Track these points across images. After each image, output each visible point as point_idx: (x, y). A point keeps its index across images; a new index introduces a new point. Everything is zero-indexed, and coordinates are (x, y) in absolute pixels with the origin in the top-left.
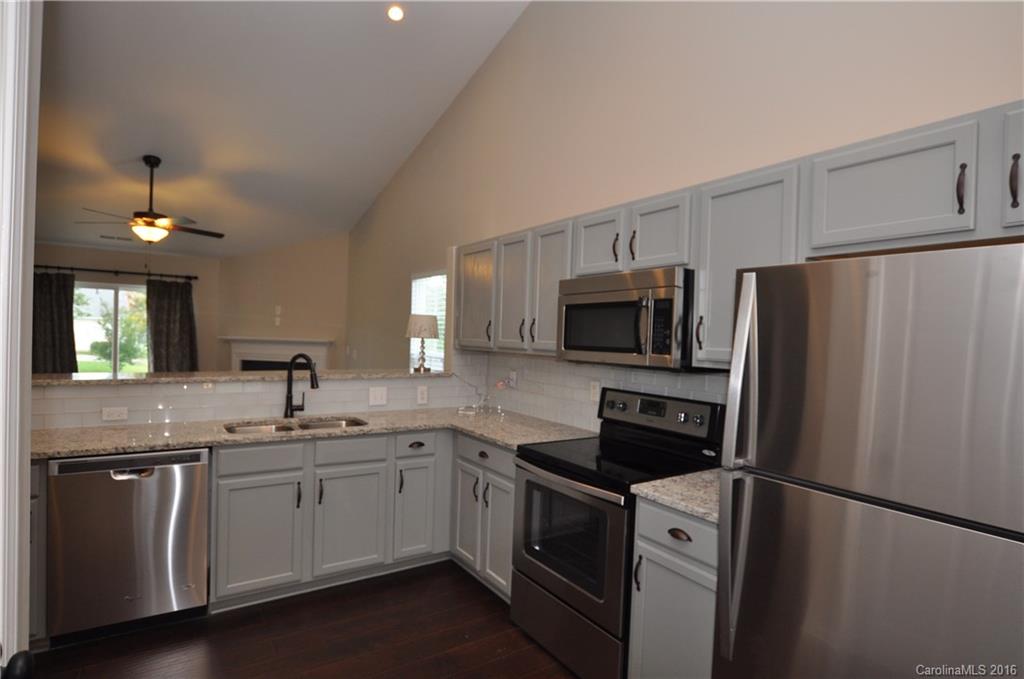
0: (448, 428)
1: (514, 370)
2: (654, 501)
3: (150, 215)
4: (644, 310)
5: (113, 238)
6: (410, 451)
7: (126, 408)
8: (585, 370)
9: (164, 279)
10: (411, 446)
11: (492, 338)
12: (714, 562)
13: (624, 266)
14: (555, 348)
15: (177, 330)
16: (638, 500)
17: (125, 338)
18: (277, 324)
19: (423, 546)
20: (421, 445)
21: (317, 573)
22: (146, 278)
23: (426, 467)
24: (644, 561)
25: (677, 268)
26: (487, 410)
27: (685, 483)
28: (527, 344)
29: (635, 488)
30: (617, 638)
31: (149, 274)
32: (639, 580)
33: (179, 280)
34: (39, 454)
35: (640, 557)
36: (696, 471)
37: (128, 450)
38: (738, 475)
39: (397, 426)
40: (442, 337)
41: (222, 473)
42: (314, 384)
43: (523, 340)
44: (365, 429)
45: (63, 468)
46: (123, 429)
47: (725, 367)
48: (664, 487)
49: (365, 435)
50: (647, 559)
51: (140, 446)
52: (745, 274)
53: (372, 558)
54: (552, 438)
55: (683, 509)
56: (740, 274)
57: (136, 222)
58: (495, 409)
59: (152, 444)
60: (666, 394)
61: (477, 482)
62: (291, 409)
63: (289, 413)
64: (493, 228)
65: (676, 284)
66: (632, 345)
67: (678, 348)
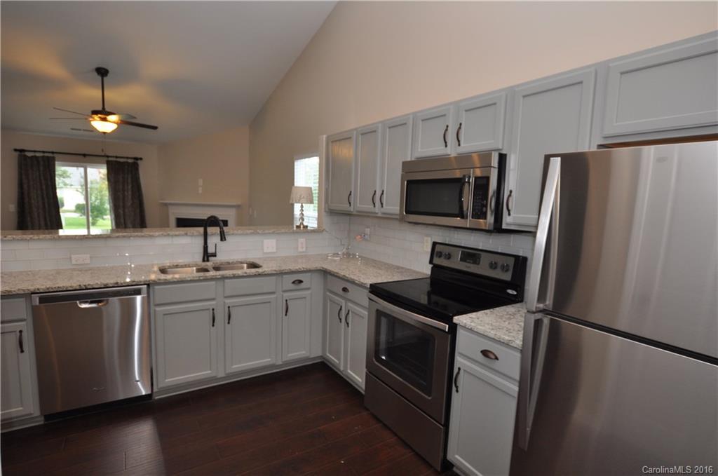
0: (320, 270)
1: (367, 227)
2: (471, 329)
3: (103, 113)
4: (467, 185)
5: (80, 130)
6: (293, 287)
7: (88, 256)
8: (420, 229)
9: (118, 160)
10: (293, 283)
11: (352, 204)
12: (518, 378)
13: (452, 151)
14: (398, 212)
15: (130, 197)
16: (458, 327)
17: (98, 201)
18: (200, 191)
19: (304, 352)
20: (301, 282)
21: (229, 371)
22: (106, 159)
23: (305, 298)
24: (462, 372)
25: (493, 153)
26: (349, 256)
27: (495, 316)
28: (377, 209)
29: (456, 319)
30: (441, 425)
31: (108, 157)
32: (458, 385)
33: (130, 161)
34: (24, 290)
35: (459, 369)
36: (503, 306)
37: (89, 287)
38: (538, 316)
39: (283, 269)
40: (316, 202)
41: (158, 302)
42: (223, 238)
43: (375, 206)
44: (260, 270)
45: (42, 300)
46: (86, 270)
47: (532, 230)
48: (478, 319)
49: (260, 275)
50: (464, 371)
51: (97, 284)
52: (552, 159)
53: (266, 361)
54: (396, 279)
55: (493, 336)
56: (547, 159)
57: (93, 118)
58: (354, 255)
59: (105, 282)
60: (480, 248)
61: (341, 309)
62: (207, 256)
63: (206, 259)
64: (353, 121)
65: (492, 165)
66: (457, 212)
67: (491, 215)
